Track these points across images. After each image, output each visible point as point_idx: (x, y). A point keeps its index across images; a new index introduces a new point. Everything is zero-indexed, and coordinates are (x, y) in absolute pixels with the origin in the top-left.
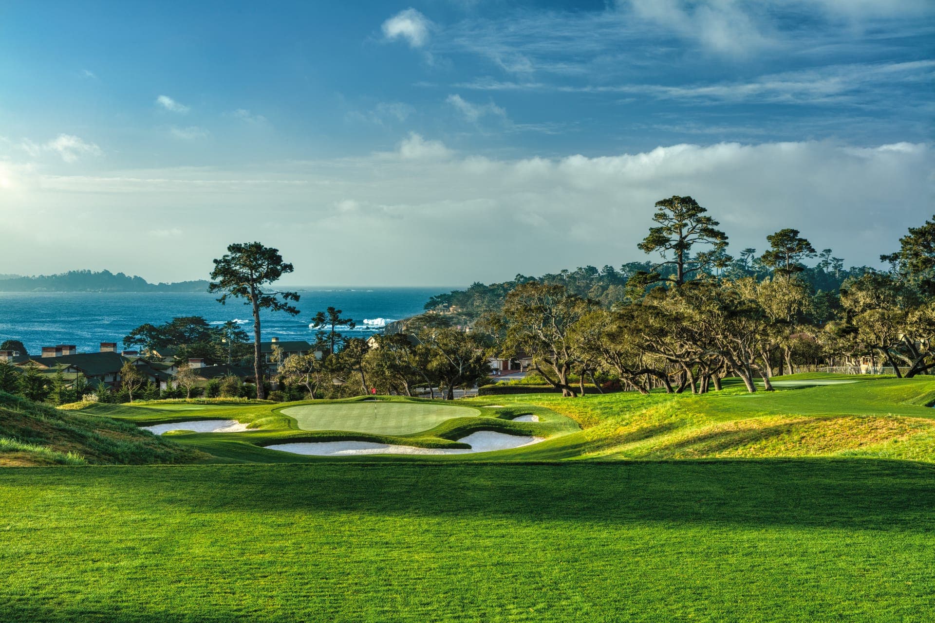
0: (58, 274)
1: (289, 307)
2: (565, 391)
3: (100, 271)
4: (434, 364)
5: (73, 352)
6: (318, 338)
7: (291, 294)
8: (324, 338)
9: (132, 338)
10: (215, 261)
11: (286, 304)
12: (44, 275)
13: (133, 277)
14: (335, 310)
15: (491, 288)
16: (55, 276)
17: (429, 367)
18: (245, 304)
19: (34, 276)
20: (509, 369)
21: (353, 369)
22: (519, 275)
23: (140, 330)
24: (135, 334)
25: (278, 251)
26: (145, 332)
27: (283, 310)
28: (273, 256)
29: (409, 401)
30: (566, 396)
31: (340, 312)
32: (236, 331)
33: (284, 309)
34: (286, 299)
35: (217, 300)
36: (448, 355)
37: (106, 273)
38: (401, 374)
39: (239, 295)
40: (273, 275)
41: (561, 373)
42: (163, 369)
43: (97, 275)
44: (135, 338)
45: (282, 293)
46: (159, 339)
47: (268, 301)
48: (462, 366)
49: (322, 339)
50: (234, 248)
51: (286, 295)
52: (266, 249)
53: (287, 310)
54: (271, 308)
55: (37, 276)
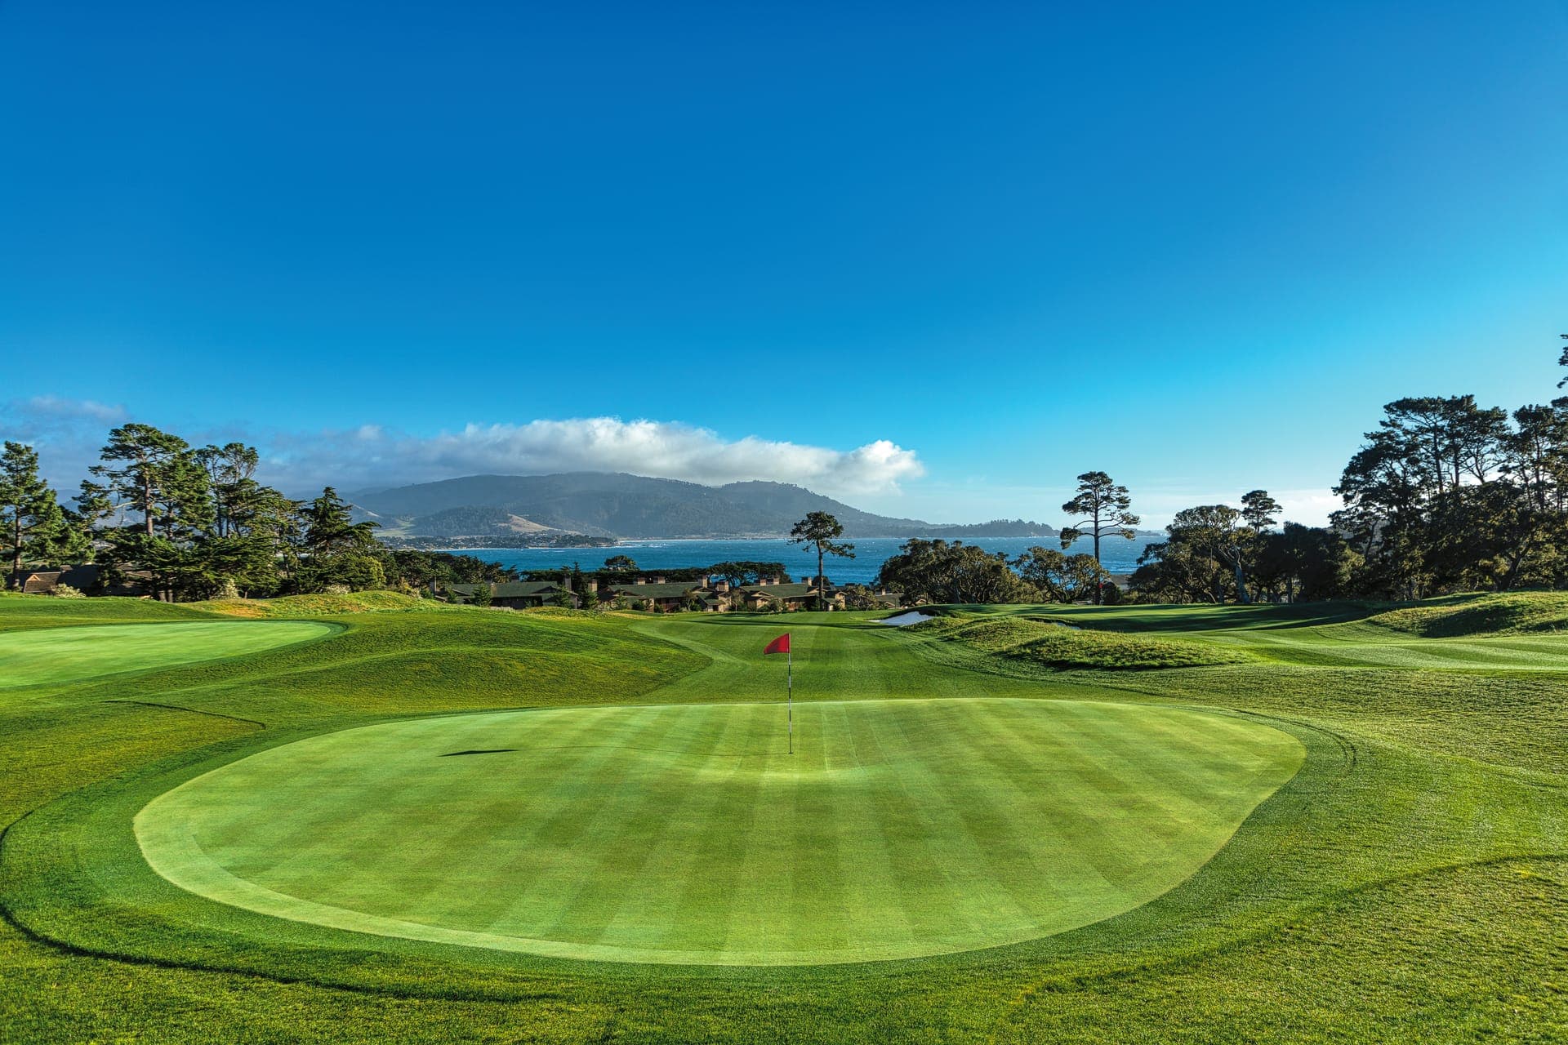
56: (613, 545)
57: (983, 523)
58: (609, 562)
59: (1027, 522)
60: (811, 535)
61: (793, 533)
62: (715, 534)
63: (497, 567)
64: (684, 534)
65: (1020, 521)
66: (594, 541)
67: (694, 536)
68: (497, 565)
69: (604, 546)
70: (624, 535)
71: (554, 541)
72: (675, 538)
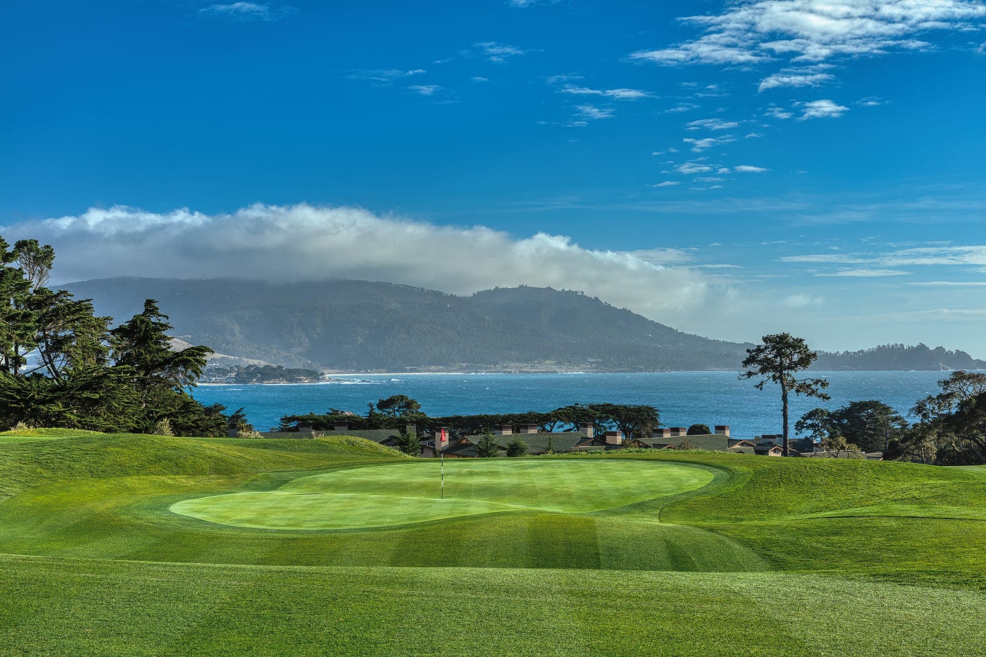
1: (819, 393)
7: (820, 381)
9: (803, 423)
10: (747, 351)
11: (817, 390)
23: (811, 415)
24: (805, 419)
25: (803, 340)
26: (816, 417)
33: (815, 395)
34: (816, 386)
40: (805, 363)
44: (806, 423)
45: (813, 380)
50: (768, 339)
51: (817, 382)
53: (818, 396)
56: (318, 380)
57: (866, 349)
58: (383, 405)
59: (932, 347)
60: (766, 366)
61: (747, 363)
62: (465, 365)
63: (217, 411)
64: (419, 365)
65: (922, 347)
66: (292, 375)
67: (433, 367)
68: (217, 408)
69: (306, 382)
70: (331, 366)
71: (233, 375)
72: (406, 371)
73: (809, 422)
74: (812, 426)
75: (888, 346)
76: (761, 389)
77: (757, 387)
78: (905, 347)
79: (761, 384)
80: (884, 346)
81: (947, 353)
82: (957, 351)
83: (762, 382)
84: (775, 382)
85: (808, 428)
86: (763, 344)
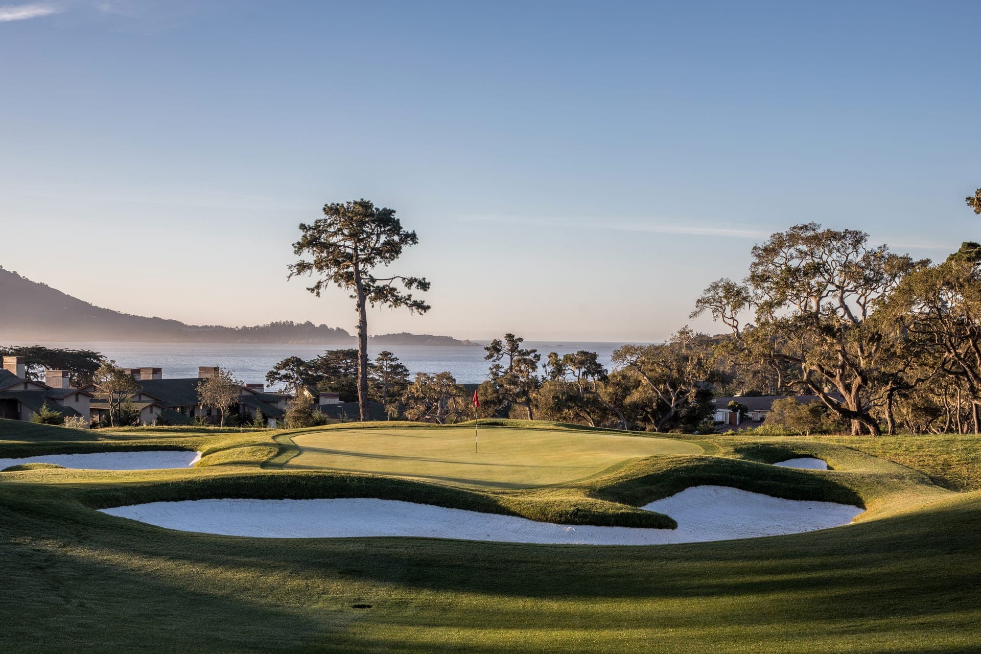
0: (261, 325)
1: (414, 301)
2: (855, 424)
3: (303, 323)
4: (635, 396)
5: (157, 377)
6: (492, 373)
7: (415, 280)
8: (501, 374)
9: (276, 373)
10: (303, 227)
11: (410, 296)
12: (247, 326)
13: (335, 329)
14: (515, 338)
15: (716, 339)
16: (258, 327)
17: (628, 400)
18: (351, 296)
19: (237, 327)
20: (738, 423)
21: (516, 401)
22: (749, 324)
23: (285, 365)
24: (279, 369)
25: (394, 212)
26: (291, 367)
27: (405, 306)
28: (386, 219)
29: (563, 428)
30: (857, 434)
31: (521, 340)
32: (394, 363)
33: (406, 304)
34: (409, 288)
35: (308, 289)
36: (655, 385)
37: (309, 324)
38: (586, 411)
39: (343, 283)
40: (392, 250)
41: (850, 392)
42: (272, 402)
43: (299, 326)
44: (279, 374)
45: (404, 279)
46: (307, 374)
47: (383, 293)
48: (676, 400)
49: (498, 375)
50: (333, 210)
51: (410, 282)
52: (377, 209)
53: (412, 306)
54: (389, 303)
55: (240, 327)
73: (283, 372)
74: (286, 377)
75: (280, 322)
76: (318, 294)
77: (312, 290)
78: (294, 324)
79: (318, 286)
80: (277, 322)
81: (329, 330)
82: (338, 328)
83: (320, 283)
84: (337, 284)
85: (280, 379)
86: (323, 216)
